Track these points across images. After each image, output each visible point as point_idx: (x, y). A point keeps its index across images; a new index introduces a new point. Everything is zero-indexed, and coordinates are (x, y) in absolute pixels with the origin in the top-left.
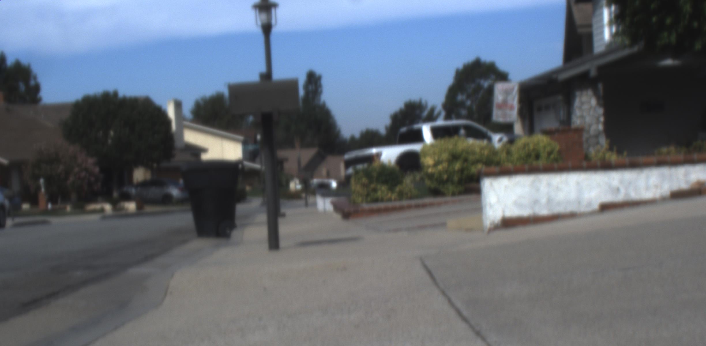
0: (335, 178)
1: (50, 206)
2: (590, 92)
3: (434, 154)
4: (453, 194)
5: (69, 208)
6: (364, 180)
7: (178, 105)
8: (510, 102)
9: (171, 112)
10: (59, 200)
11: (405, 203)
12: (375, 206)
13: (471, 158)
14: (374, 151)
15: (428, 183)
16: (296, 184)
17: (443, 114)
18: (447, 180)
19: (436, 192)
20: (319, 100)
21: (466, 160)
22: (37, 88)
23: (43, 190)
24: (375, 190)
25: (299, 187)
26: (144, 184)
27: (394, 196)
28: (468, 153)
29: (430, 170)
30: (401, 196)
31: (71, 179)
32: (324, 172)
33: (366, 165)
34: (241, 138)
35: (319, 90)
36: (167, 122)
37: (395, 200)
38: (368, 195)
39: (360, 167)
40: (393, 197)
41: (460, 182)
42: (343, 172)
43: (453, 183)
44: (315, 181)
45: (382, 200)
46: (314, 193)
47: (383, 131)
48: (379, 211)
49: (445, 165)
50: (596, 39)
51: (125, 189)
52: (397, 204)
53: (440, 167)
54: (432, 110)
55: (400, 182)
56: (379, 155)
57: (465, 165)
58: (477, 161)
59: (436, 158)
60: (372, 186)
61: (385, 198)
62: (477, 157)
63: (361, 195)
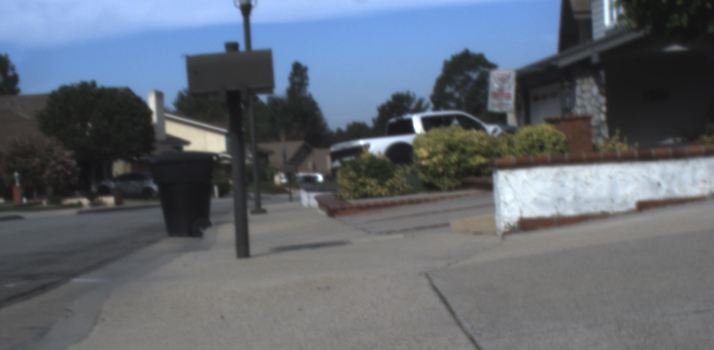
0: (321, 172)
1: (25, 201)
2: (591, 80)
3: (429, 144)
4: (450, 189)
5: (45, 203)
6: (352, 174)
7: (159, 96)
8: (506, 91)
9: (152, 103)
10: (35, 194)
11: (397, 198)
12: (363, 202)
13: (469, 149)
14: (362, 142)
15: (421, 176)
16: (281, 178)
17: (432, 105)
18: (443, 174)
19: (430, 187)
21: (463, 151)
23: (18, 184)
24: (364, 185)
25: (284, 181)
26: (124, 178)
27: (384, 191)
28: (465, 143)
29: (424, 163)
30: (392, 191)
32: (310, 165)
33: (353, 158)
34: (225, 130)
36: (148, 113)
37: (386, 196)
38: (355, 190)
39: (347, 159)
40: (383, 193)
41: (457, 175)
42: (330, 164)
43: (449, 176)
44: (301, 174)
45: (371, 196)
46: (298, 187)
47: (370, 124)
49: (440, 157)
50: (595, 24)
51: (104, 183)
52: (388, 200)
53: (435, 159)
54: (421, 102)
55: (392, 176)
56: (367, 146)
57: (463, 156)
58: (476, 153)
59: (431, 149)
60: (361, 180)
61: (374, 194)
62: (475, 148)
63: (348, 190)
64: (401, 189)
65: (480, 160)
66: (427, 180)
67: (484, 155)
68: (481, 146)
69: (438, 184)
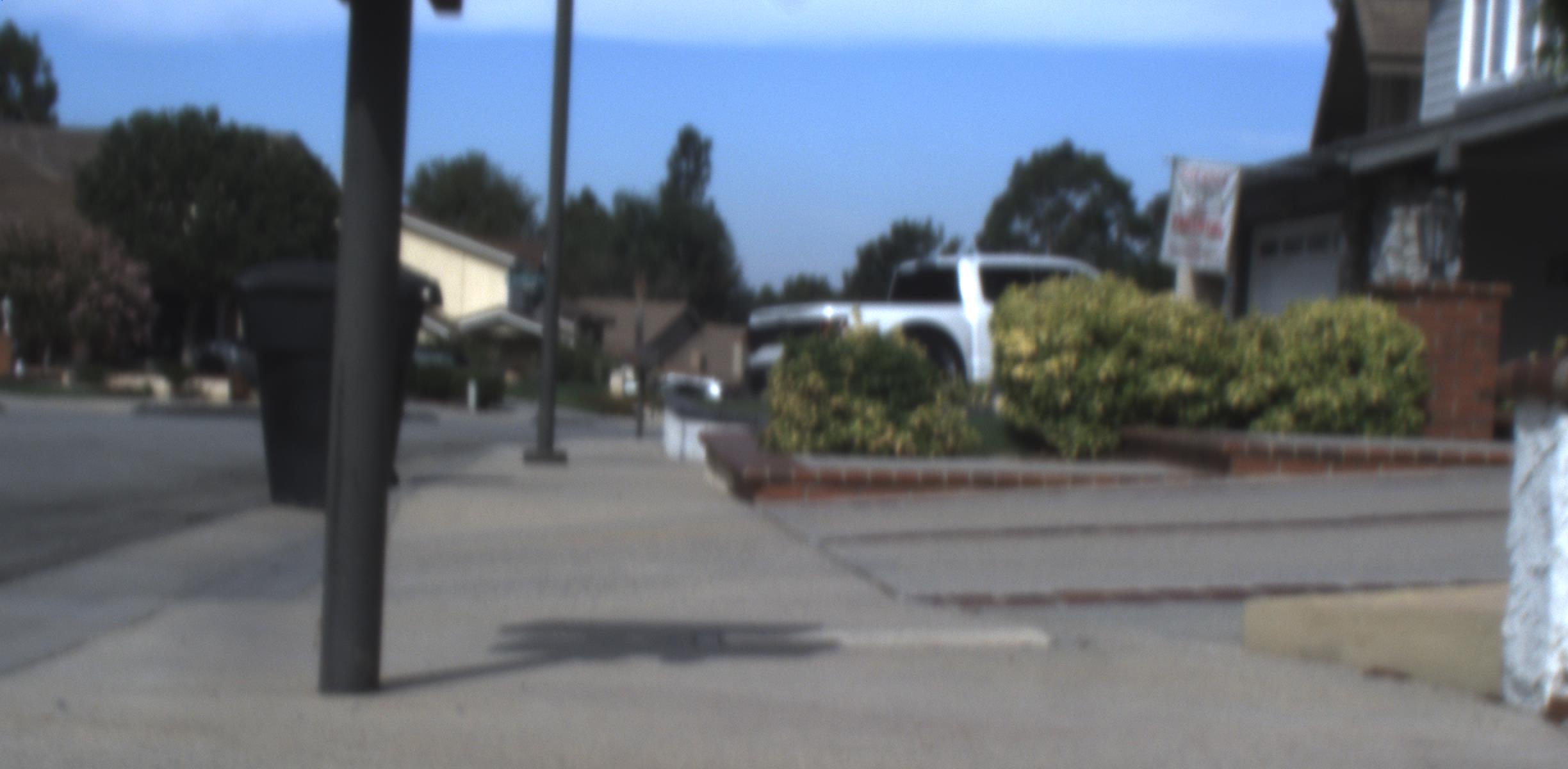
0: (720, 376)
3: (1039, 321)
4: (1084, 455)
5: (66, 379)
6: (814, 379)
8: (1211, 217)
11: (943, 466)
12: (842, 465)
13: (1151, 346)
16: (624, 381)
18: (1070, 409)
20: (702, 193)
21: (1135, 351)
22: (50, 94)
24: (844, 415)
25: (632, 386)
27: (902, 440)
28: (1142, 329)
30: (926, 441)
31: (81, 307)
32: (694, 359)
34: (509, 258)
35: (704, 172)
37: (905, 453)
38: (819, 428)
40: (898, 446)
41: (1109, 417)
42: (738, 360)
43: (1085, 418)
44: (672, 377)
45: (863, 450)
46: (661, 406)
48: (855, 484)
49: (1069, 359)
50: (1429, 84)
51: (213, 347)
52: (918, 467)
53: (1052, 365)
55: (926, 399)
57: (1131, 365)
58: (1170, 360)
59: (1043, 336)
60: (837, 401)
61: (873, 444)
62: (1170, 346)
63: (799, 427)
64: (950, 440)
65: (1178, 380)
66: (1021, 421)
67: (1193, 369)
68: (1186, 341)
69: (1051, 437)
